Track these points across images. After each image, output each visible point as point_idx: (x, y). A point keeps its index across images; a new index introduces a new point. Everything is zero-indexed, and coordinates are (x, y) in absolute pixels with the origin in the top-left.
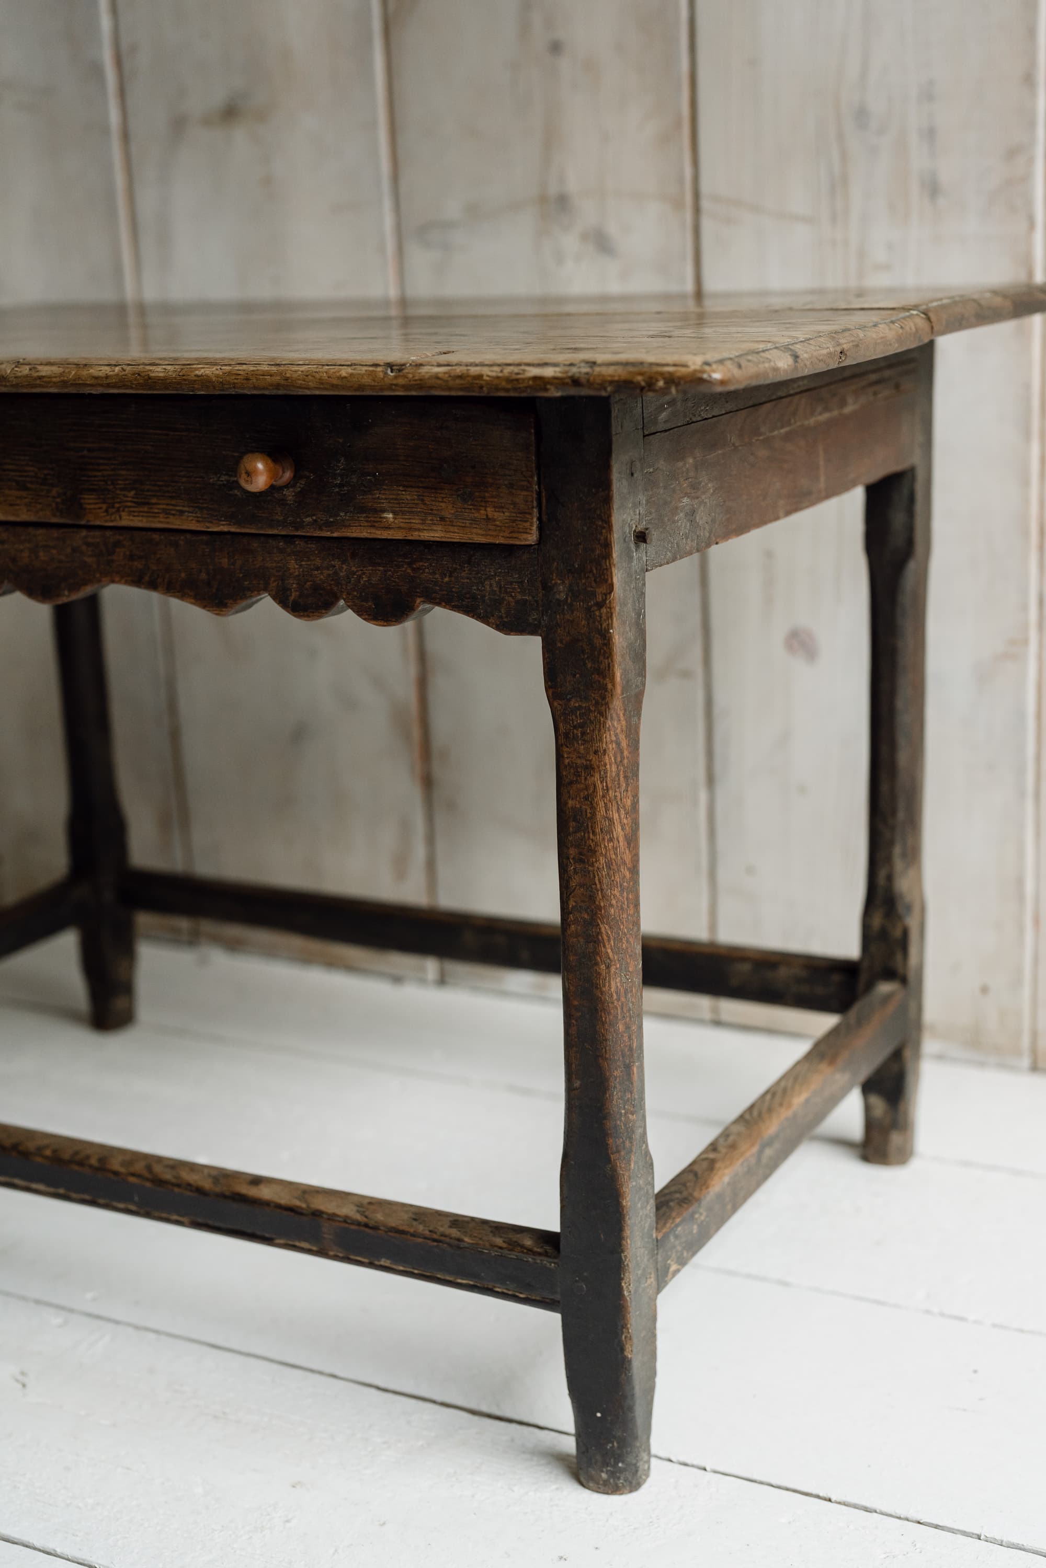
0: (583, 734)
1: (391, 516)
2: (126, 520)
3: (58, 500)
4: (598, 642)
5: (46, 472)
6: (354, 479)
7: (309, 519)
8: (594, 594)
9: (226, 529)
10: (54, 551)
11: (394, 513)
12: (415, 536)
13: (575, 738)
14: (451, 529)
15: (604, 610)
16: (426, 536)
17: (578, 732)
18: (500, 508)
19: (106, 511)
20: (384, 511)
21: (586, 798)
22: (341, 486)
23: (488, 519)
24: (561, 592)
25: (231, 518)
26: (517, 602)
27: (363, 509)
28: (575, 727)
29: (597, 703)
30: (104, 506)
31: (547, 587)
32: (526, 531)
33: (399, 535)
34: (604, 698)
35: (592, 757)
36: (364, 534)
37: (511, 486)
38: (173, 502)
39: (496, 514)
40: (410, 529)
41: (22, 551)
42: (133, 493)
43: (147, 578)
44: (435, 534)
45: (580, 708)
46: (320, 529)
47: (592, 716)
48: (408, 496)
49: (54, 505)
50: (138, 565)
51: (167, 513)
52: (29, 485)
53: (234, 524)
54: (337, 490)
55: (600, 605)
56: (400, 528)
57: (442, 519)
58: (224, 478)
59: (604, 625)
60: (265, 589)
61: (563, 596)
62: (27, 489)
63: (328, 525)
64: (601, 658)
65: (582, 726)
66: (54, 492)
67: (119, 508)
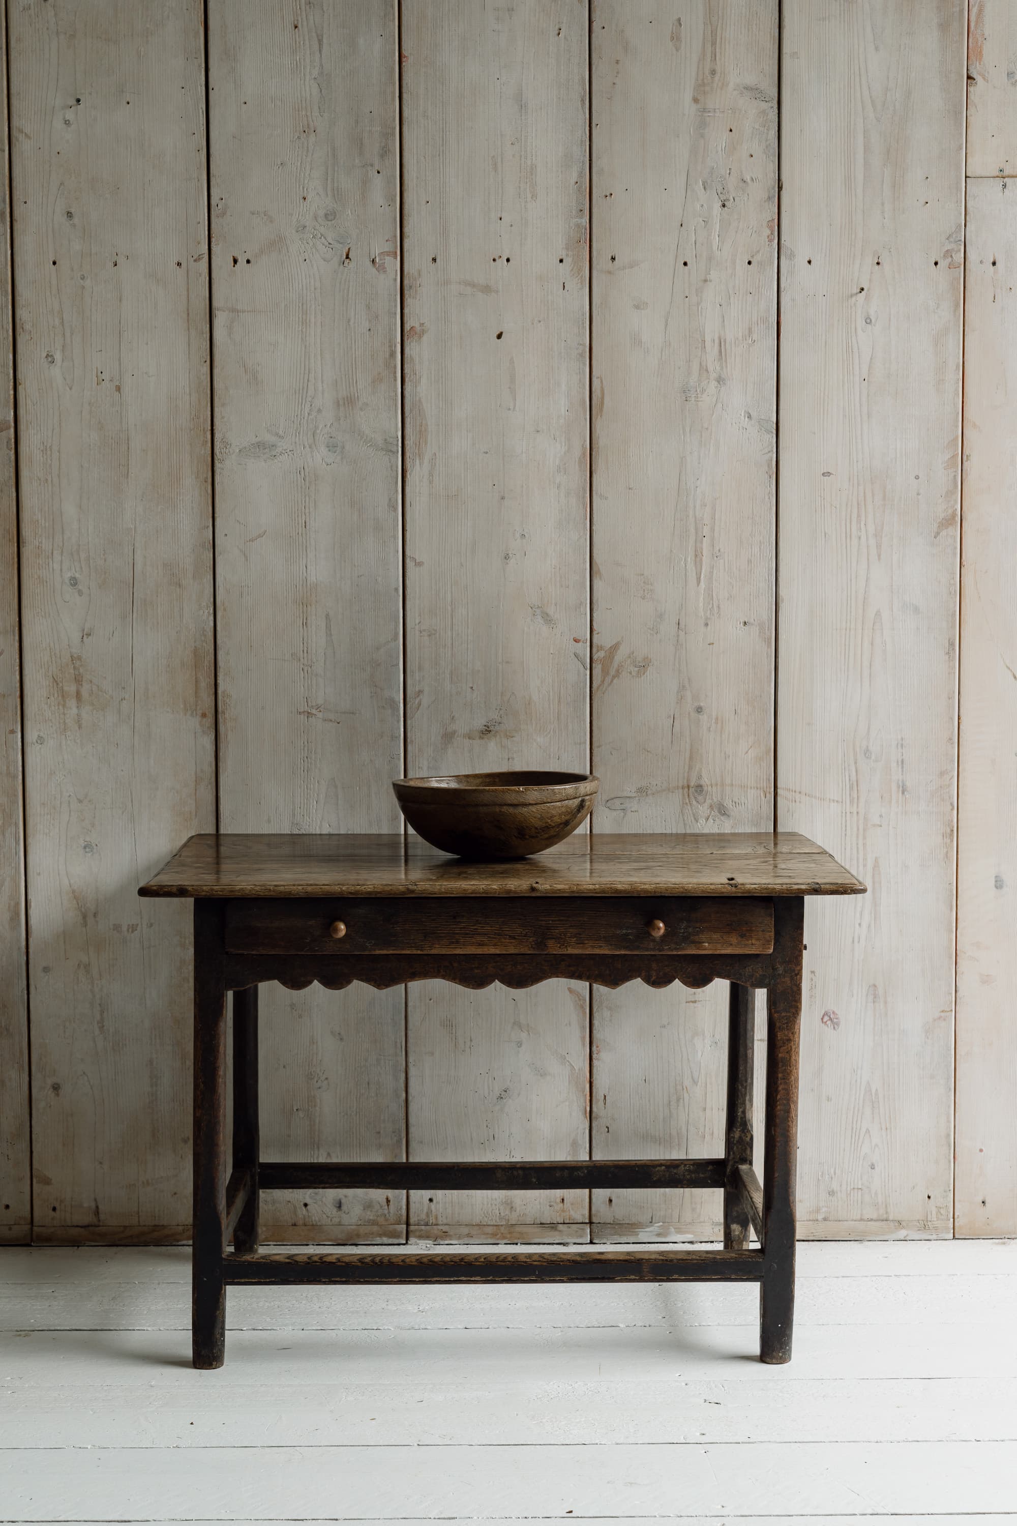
0: (787, 1026)
1: (707, 944)
2: (570, 951)
3: (533, 943)
4: (795, 989)
5: (527, 931)
6: (690, 930)
7: (667, 947)
8: (794, 970)
9: (623, 953)
10: (526, 965)
11: (709, 943)
12: (718, 952)
13: (783, 1028)
14: (735, 948)
15: (798, 976)
16: (723, 952)
17: (785, 1026)
18: (758, 939)
19: (560, 947)
20: (704, 943)
21: (787, 1052)
22: (684, 933)
23: (752, 944)
24: (780, 969)
25: (626, 948)
26: (760, 975)
27: (693, 942)
28: (784, 1024)
29: (794, 1014)
30: (559, 945)
31: (774, 969)
32: (769, 948)
33: (710, 952)
34: (797, 1011)
35: (790, 1035)
36: (694, 952)
37: (763, 931)
38: (597, 942)
39: (758, 943)
40: (716, 949)
41: (507, 966)
42: (575, 939)
43: (577, 974)
44: (728, 951)
45: (786, 1016)
46: (672, 951)
47: (791, 1019)
48: (715, 936)
49: (530, 946)
50: (572, 969)
51: (593, 947)
52: (517, 937)
53: (629, 950)
54: (681, 935)
55: (796, 975)
56: (711, 949)
57: (731, 945)
58: (624, 931)
59: (798, 982)
60: (639, 976)
61: (781, 972)
62: (515, 939)
63: (676, 949)
64: (796, 995)
65: (787, 1023)
66: (531, 940)
67: (566, 946)
